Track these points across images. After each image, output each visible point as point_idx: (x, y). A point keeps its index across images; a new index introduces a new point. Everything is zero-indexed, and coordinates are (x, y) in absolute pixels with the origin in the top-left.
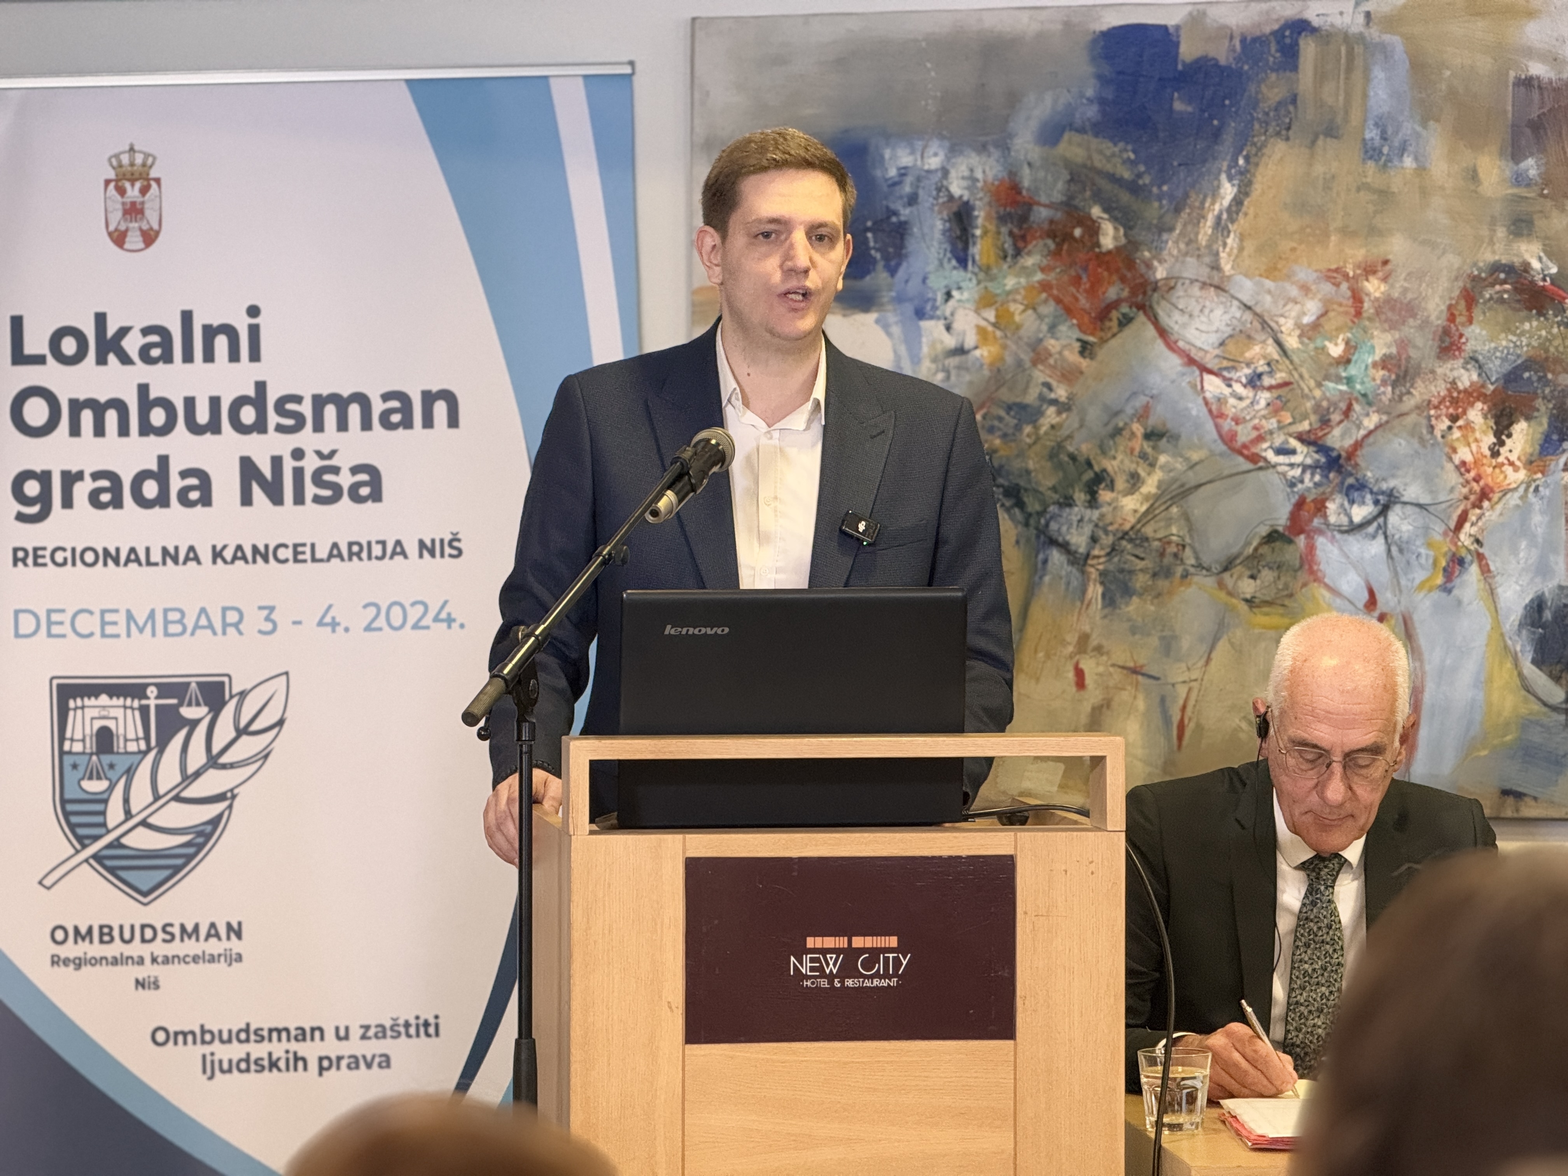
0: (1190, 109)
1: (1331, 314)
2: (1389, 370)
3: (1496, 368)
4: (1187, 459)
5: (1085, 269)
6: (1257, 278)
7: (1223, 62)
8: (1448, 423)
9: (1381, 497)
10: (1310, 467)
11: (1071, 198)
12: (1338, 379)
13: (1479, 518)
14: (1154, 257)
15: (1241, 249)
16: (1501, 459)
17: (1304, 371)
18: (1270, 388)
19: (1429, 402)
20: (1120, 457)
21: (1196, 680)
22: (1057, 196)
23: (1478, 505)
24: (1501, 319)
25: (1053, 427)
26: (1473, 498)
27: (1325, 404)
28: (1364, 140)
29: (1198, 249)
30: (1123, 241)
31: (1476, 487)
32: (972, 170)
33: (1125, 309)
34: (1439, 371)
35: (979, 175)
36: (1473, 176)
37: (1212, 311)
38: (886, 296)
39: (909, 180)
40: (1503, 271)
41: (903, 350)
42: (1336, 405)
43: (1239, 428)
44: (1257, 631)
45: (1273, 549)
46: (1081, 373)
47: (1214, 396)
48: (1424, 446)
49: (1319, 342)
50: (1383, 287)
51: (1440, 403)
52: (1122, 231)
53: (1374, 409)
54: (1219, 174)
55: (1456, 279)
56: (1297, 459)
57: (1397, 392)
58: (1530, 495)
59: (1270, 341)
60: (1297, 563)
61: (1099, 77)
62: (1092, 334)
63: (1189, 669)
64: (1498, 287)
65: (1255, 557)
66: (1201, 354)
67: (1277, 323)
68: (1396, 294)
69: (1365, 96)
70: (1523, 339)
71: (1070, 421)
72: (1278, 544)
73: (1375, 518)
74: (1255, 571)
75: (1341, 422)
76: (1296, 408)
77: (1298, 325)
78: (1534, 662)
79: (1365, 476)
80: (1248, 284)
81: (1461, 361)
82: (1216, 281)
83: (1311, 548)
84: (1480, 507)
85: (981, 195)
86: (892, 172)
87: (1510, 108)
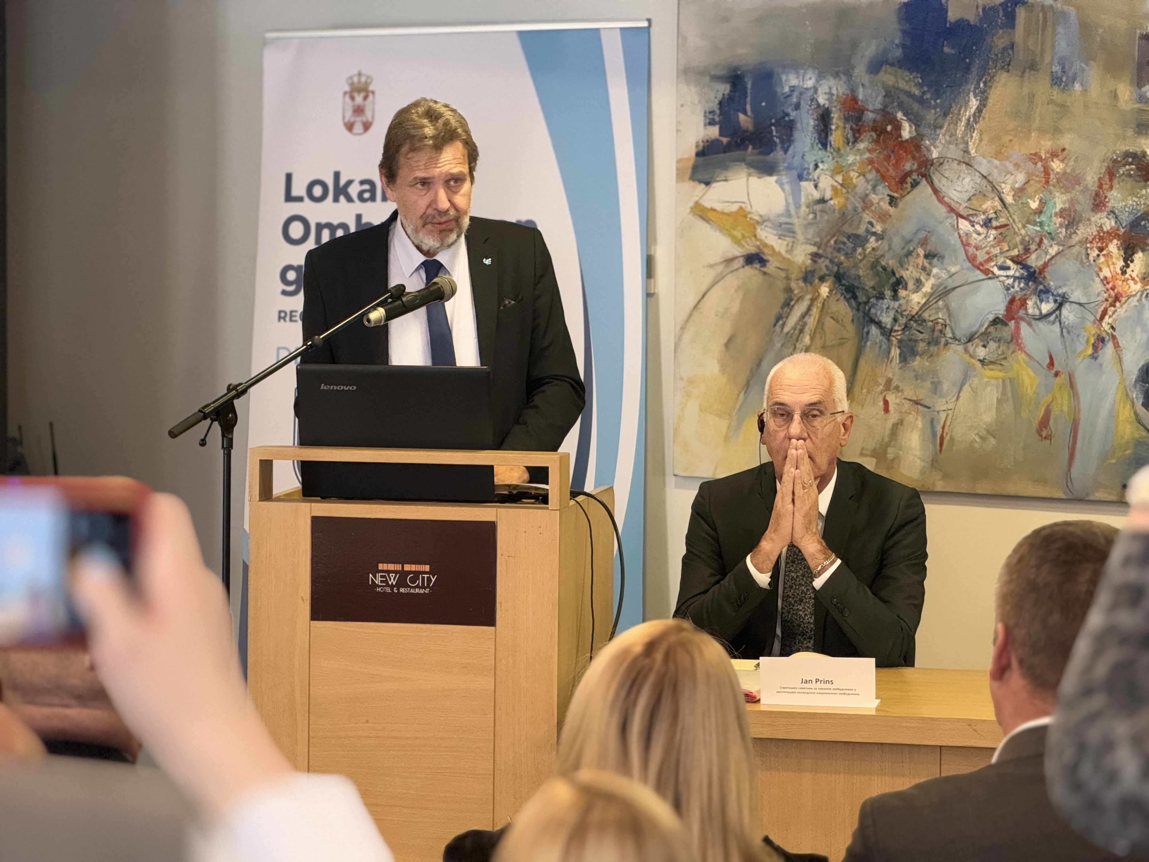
0: (953, 52)
1: (1032, 182)
2: (1064, 218)
3: (1126, 218)
4: (948, 272)
5: (893, 152)
6: (990, 159)
7: (972, 22)
8: (1097, 252)
9: (1058, 298)
10: (1018, 278)
11: (886, 107)
12: (1035, 224)
13: (1114, 313)
14: (932, 144)
15: (981, 140)
16: (1127, 276)
17: (1015, 217)
18: (996, 228)
19: (1087, 238)
20: (911, 268)
21: (951, 409)
22: (878, 106)
23: (1113, 305)
24: (1129, 186)
25: (873, 249)
26: (1110, 300)
27: (1027, 238)
28: (1052, 72)
29: (957, 140)
30: (914, 134)
31: (1112, 293)
32: (830, 88)
33: (915, 176)
34: (1093, 219)
35: (834, 92)
36: (1115, 96)
37: (964, 179)
38: (782, 166)
39: (795, 94)
40: (1131, 157)
41: (791, 200)
42: (1033, 239)
43: (978, 253)
44: (985, 380)
45: (996, 329)
46: (890, 216)
47: (964, 233)
48: (1083, 267)
49: (1024, 200)
50: (1062, 166)
51: (1093, 239)
52: (914, 127)
53: (1055, 242)
54: (969, 93)
55: (1104, 161)
56: (1011, 273)
57: (1069, 232)
58: (1144, 300)
59: (997, 198)
60: (1009, 338)
61: (904, 32)
62: (897, 192)
63: (947, 402)
64: (1127, 167)
65: (986, 334)
66: (957, 206)
67: (1000, 187)
68: (1069, 171)
69: (1053, 46)
70: (1142, 200)
71: (883, 245)
72: (999, 326)
73: (1054, 311)
74: (986, 343)
75: (1036, 250)
76: (1010, 241)
77: (1013, 189)
78: (1143, 405)
79: (1049, 284)
80: (985, 161)
81: (1106, 213)
82: (967, 160)
83: (1018, 328)
84: (1114, 306)
85: (835, 104)
86: (786, 89)
87: (1136, 53)
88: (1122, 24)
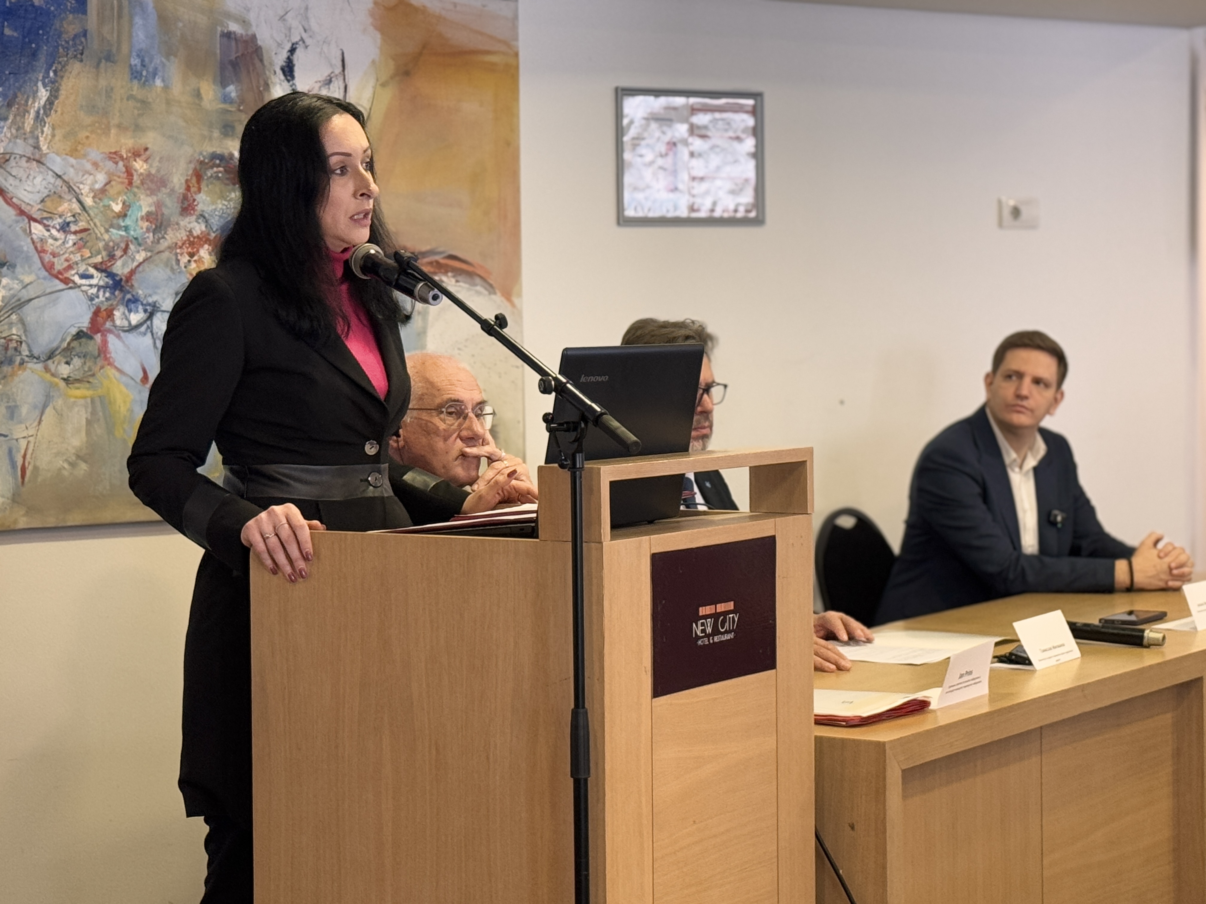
0: (15, 34)
1: (113, 183)
2: (151, 222)
3: (216, 222)
4: (21, 281)
6: (65, 156)
8: (188, 258)
9: (148, 307)
10: (102, 287)
12: (119, 228)
15: (53, 136)
17: (96, 221)
18: (75, 233)
19: (176, 244)
21: (32, 436)
24: (217, 189)
27: (111, 244)
28: (131, 65)
29: (25, 134)
34: (182, 223)
36: (198, 94)
37: (35, 178)
40: (218, 159)
42: (118, 245)
43: (56, 260)
44: (72, 400)
45: (80, 344)
47: (38, 238)
48: (174, 273)
49: (106, 202)
50: (145, 166)
51: (183, 244)
53: (143, 248)
54: (37, 83)
55: (190, 162)
56: (94, 281)
57: (156, 237)
59: (74, 200)
60: (96, 353)
63: (27, 428)
64: (215, 169)
65: (68, 349)
66: (29, 208)
67: (78, 188)
68: (153, 171)
69: (130, 36)
70: (231, 203)
72: (83, 340)
73: (145, 321)
74: (69, 359)
75: (122, 256)
76: (92, 247)
77: (92, 190)
79: (137, 293)
80: (58, 159)
81: (194, 217)
82: (37, 157)
83: (105, 342)
87: (218, 51)
88: (202, 20)
